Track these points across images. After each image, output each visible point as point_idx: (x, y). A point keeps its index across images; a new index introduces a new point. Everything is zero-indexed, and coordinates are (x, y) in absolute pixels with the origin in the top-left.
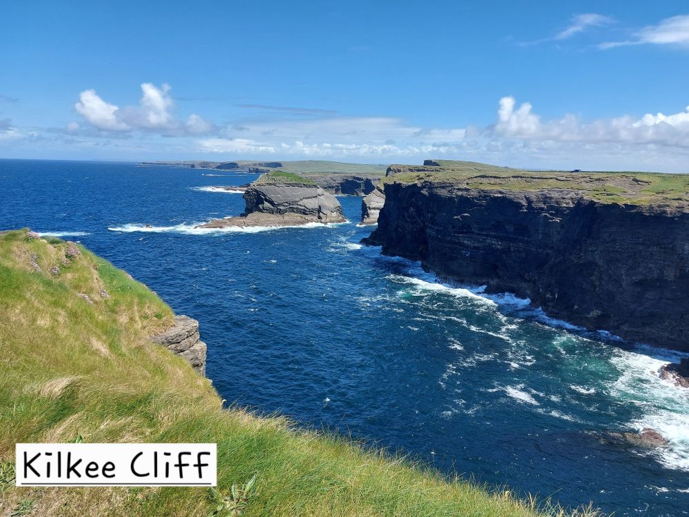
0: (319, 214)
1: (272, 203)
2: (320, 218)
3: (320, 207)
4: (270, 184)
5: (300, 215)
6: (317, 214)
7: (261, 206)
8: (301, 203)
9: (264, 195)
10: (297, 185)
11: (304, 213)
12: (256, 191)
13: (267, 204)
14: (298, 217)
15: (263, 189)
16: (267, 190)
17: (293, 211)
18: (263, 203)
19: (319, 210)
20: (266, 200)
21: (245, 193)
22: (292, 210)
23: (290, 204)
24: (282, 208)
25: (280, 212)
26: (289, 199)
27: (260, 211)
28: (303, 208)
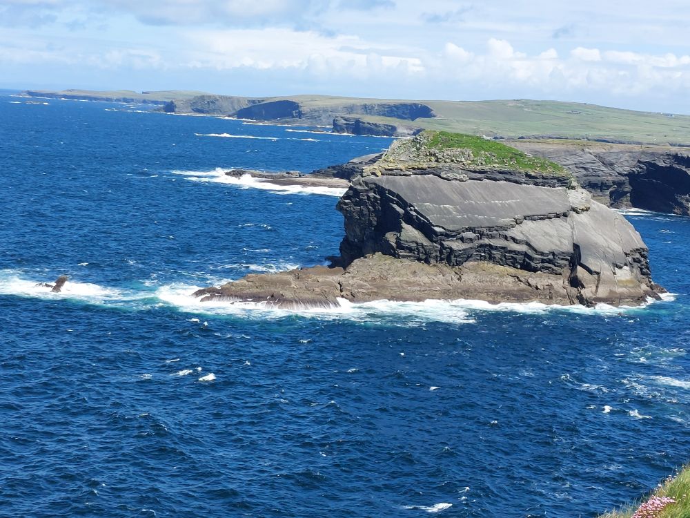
0: (573, 269)
1: (425, 228)
2: (575, 282)
3: (576, 247)
4: (423, 172)
5: (512, 270)
6: (567, 272)
7: (391, 237)
8: (515, 232)
9: (404, 204)
10: (508, 176)
11: (526, 267)
12: (379, 189)
13: (410, 233)
14: (504, 276)
15: (400, 185)
16: (412, 187)
17: (491, 258)
18: (399, 229)
19: (575, 258)
20: (409, 220)
21: (347, 196)
22: (488, 253)
23: (482, 235)
24: (456, 245)
25: (450, 259)
26: (481, 220)
27: (389, 251)
28: (523, 248)
